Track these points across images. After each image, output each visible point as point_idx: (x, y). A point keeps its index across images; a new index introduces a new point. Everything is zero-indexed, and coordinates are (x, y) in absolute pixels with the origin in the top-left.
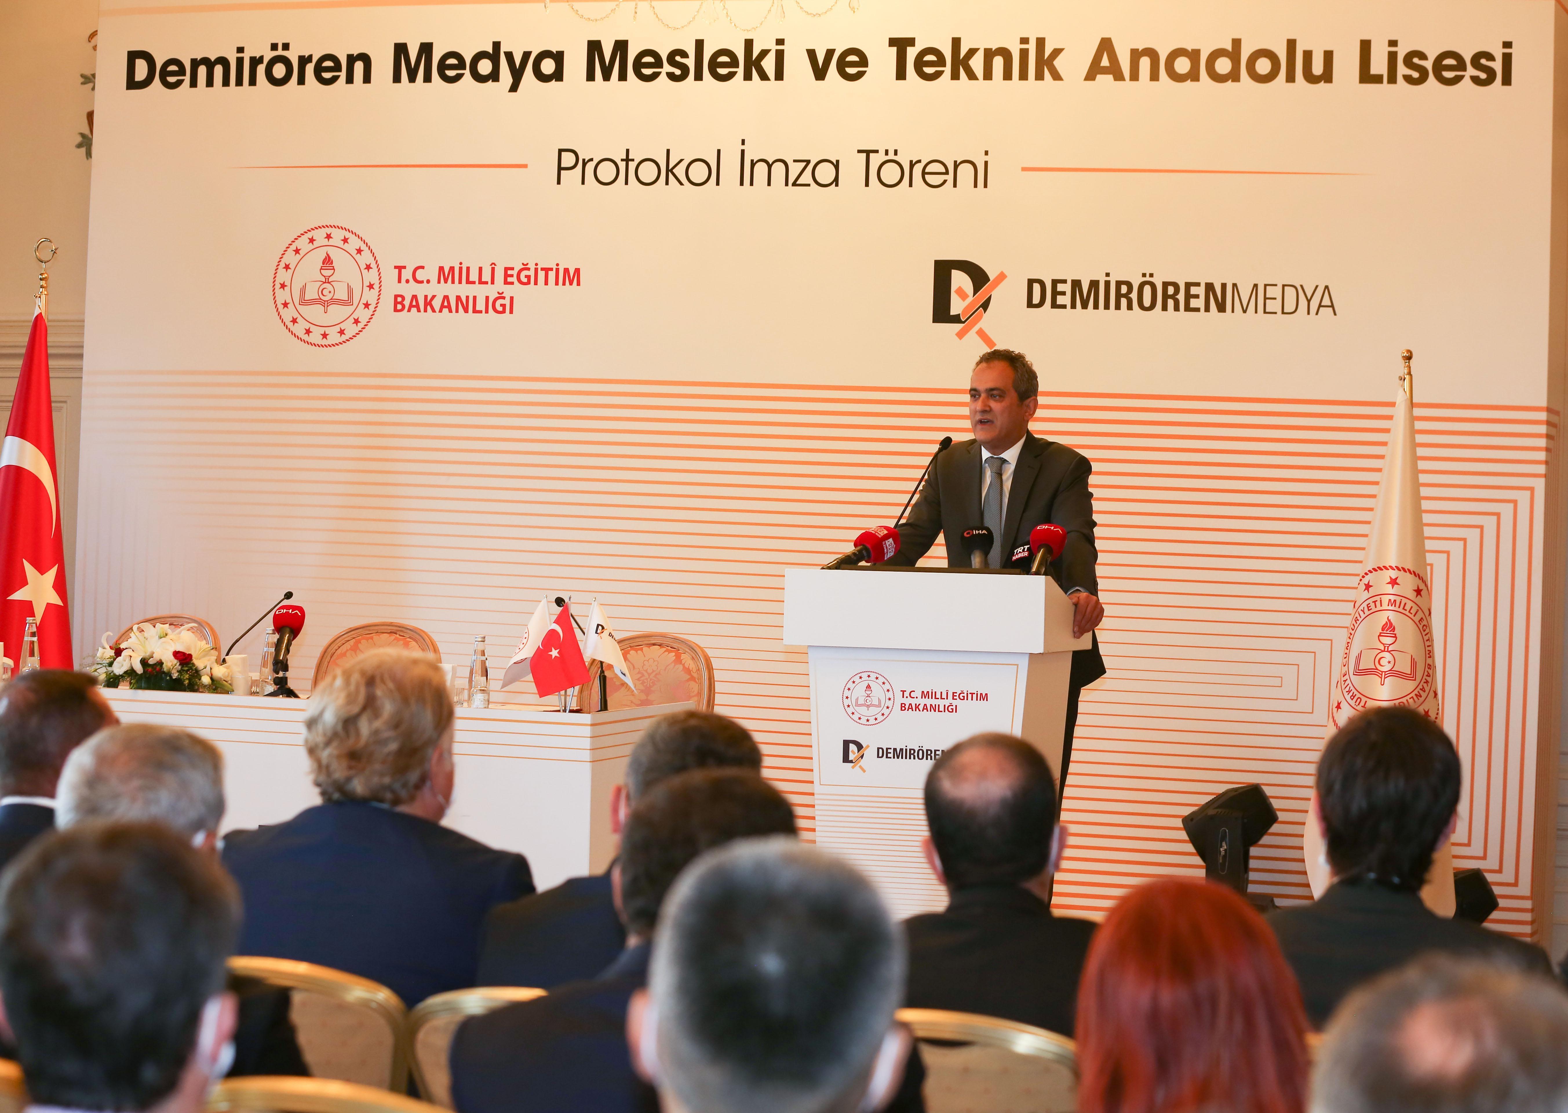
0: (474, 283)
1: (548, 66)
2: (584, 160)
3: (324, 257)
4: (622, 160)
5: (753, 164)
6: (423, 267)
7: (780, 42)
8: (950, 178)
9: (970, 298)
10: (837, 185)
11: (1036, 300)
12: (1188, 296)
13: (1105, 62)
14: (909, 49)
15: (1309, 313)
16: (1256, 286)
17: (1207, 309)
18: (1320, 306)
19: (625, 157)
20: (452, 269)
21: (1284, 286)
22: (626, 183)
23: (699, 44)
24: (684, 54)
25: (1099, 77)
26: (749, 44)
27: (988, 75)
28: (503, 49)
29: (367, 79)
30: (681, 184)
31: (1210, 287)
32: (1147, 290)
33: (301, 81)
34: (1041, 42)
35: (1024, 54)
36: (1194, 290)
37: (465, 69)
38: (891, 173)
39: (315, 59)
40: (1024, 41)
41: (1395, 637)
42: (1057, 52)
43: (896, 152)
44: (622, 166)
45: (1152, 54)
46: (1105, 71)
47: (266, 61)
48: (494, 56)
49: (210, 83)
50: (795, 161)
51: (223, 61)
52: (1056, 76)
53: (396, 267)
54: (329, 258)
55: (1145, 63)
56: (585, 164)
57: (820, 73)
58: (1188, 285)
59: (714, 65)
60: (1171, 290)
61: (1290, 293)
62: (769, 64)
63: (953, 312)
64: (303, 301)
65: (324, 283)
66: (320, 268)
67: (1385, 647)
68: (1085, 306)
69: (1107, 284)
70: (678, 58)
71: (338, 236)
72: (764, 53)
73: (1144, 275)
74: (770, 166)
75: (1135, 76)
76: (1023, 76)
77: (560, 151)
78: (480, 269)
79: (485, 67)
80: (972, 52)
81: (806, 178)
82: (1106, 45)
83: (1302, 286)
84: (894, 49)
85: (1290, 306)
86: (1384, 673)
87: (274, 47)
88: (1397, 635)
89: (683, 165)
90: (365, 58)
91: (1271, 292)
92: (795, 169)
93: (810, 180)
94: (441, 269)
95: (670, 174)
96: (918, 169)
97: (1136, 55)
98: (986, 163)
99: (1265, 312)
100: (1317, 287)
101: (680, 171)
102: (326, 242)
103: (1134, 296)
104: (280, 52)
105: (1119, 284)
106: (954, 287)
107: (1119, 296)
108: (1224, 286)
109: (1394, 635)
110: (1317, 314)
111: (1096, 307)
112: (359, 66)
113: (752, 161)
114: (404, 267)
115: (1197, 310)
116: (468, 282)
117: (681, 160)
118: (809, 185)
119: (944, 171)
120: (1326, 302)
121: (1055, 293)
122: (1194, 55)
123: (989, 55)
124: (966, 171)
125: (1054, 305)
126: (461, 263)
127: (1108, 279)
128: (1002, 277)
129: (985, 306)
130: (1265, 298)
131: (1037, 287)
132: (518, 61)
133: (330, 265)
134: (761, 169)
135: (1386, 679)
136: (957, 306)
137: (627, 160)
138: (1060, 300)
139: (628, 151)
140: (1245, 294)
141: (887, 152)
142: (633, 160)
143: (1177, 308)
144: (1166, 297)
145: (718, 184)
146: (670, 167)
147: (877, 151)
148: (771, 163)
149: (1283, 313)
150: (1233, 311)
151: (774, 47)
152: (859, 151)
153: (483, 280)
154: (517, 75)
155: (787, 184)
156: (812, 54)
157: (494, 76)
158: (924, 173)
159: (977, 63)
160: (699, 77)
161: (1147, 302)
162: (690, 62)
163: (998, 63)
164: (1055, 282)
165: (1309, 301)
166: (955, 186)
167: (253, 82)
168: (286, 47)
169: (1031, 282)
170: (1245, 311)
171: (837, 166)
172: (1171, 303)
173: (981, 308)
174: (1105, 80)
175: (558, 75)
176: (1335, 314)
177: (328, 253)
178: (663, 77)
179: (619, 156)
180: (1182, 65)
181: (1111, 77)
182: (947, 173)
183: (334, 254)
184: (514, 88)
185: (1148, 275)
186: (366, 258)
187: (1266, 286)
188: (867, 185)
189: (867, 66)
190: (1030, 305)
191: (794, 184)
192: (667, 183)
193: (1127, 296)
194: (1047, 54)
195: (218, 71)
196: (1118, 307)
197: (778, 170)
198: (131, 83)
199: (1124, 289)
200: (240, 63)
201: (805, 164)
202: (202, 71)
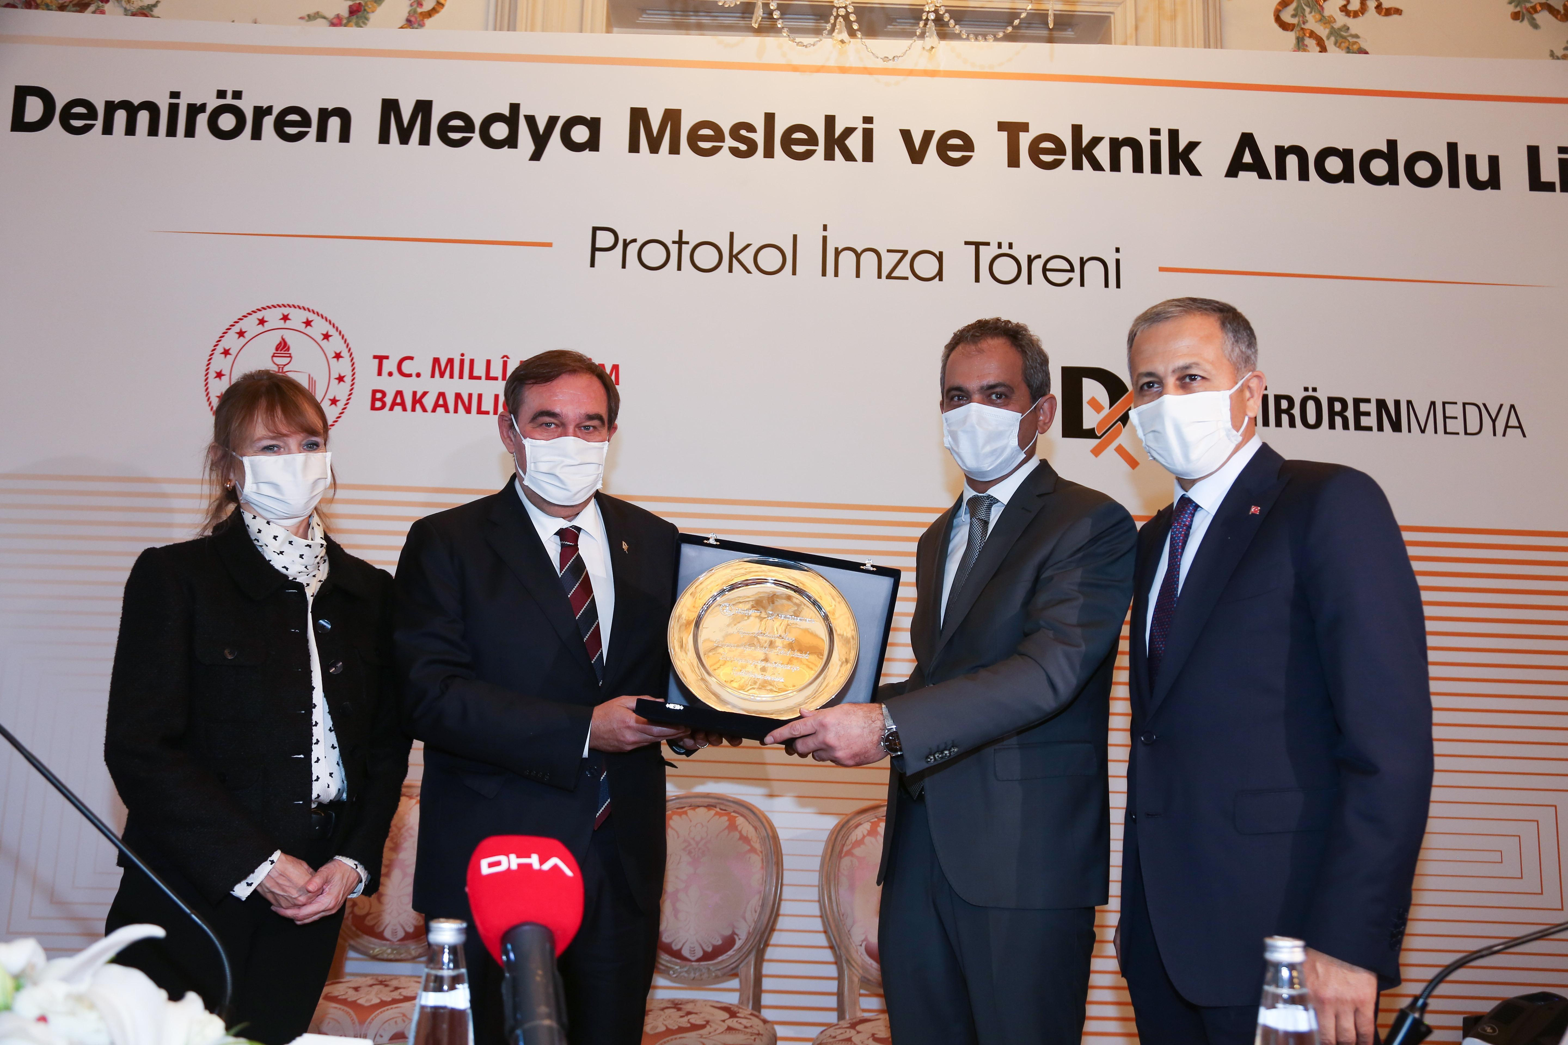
0: (479, 378)
1: (580, 134)
2: (625, 240)
3: (278, 342)
4: (674, 242)
5: (837, 253)
6: (411, 358)
7: (868, 120)
8: (1076, 275)
9: (1106, 411)
10: (941, 279)
12: (1358, 414)
13: (1247, 158)
14: (1022, 134)
15: (1495, 434)
16: (1433, 404)
17: (1380, 428)
18: (1507, 426)
19: (677, 239)
20: (450, 361)
21: (1464, 404)
22: (679, 268)
23: (770, 119)
24: (751, 128)
25: (1241, 173)
26: (830, 121)
27: (1115, 166)
28: (523, 112)
29: (345, 137)
30: (749, 272)
31: (1381, 405)
32: (1311, 405)
33: (256, 135)
34: (1174, 135)
35: (1155, 146)
36: (1363, 407)
37: (473, 132)
38: (1005, 268)
39: (275, 112)
40: (1155, 132)
42: (1192, 146)
43: (1011, 246)
44: (674, 249)
45: (1300, 152)
46: (1248, 168)
47: (209, 109)
48: (512, 118)
49: (131, 130)
50: (889, 251)
51: (152, 108)
52: (1193, 171)
53: (375, 357)
54: (285, 343)
55: (1292, 162)
56: (626, 245)
57: (917, 156)
58: (1357, 402)
59: (787, 141)
60: (1338, 407)
61: (1472, 411)
62: (855, 143)
63: (1087, 425)
66: (272, 355)
70: (743, 132)
71: (297, 318)
72: (849, 131)
73: (1306, 389)
74: (858, 256)
75: (1281, 174)
76: (1156, 168)
77: (595, 230)
78: (488, 362)
79: (499, 131)
80: (1096, 141)
81: (904, 269)
82: (1247, 141)
83: (1484, 405)
84: (1004, 134)
85: (1473, 427)
87: (221, 94)
89: (751, 251)
90: (344, 115)
91: (1451, 410)
92: (889, 261)
93: (909, 274)
94: (436, 361)
95: (734, 261)
96: (1037, 265)
97: (1281, 153)
98: (1118, 261)
99: (1446, 432)
100: (1501, 406)
101: (747, 257)
102: (281, 324)
103: (1296, 412)
104: (229, 100)
105: (1278, 398)
107: (1279, 412)
108: (1397, 403)
110: (1504, 435)
112: (334, 124)
113: (836, 249)
114: (387, 357)
115: (1369, 429)
116: (472, 377)
117: (748, 245)
118: (906, 278)
119: (1068, 268)
120: (1513, 422)
122: (1346, 156)
123: (1116, 145)
124: (1094, 270)
126: (463, 355)
130: (1445, 417)
132: (541, 127)
134: (847, 260)
136: (1090, 419)
137: (680, 243)
139: (681, 232)
140: (1422, 413)
141: (1000, 245)
142: (687, 243)
143: (1346, 426)
144: (1332, 414)
145: (794, 273)
146: (735, 252)
147: (988, 244)
148: (859, 252)
149: (1466, 433)
150: (1410, 431)
151: (861, 126)
152: (967, 243)
153: (492, 374)
154: (540, 142)
155: (879, 277)
156: (906, 135)
157: (511, 141)
158: (1045, 270)
159: (1102, 153)
160: (769, 153)
161: (1312, 419)
162: (759, 137)
163: (1126, 154)
165: (1494, 421)
166: (1082, 284)
167: (190, 132)
168: (237, 95)
170: (1423, 431)
171: (940, 258)
173: (1119, 422)
174: (1248, 177)
175: (593, 144)
176: (1524, 436)
177: (284, 337)
178: (725, 152)
179: (669, 238)
180: (1334, 165)
181: (1254, 175)
182: (1072, 270)
183: (292, 339)
184: (536, 156)
185: (1310, 390)
186: (335, 344)
187: (1444, 404)
188: (977, 280)
189: (973, 151)
191: (889, 277)
192: (730, 271)
193: (1288, 411)
194: (1182, 147)
195: (143, 117)
196: (1279, 424)
197: (869, 260)
198: (19, 124)
199: (1284, 404)
200: (173, 109)
201: (901, 254)
202: (121, 117)
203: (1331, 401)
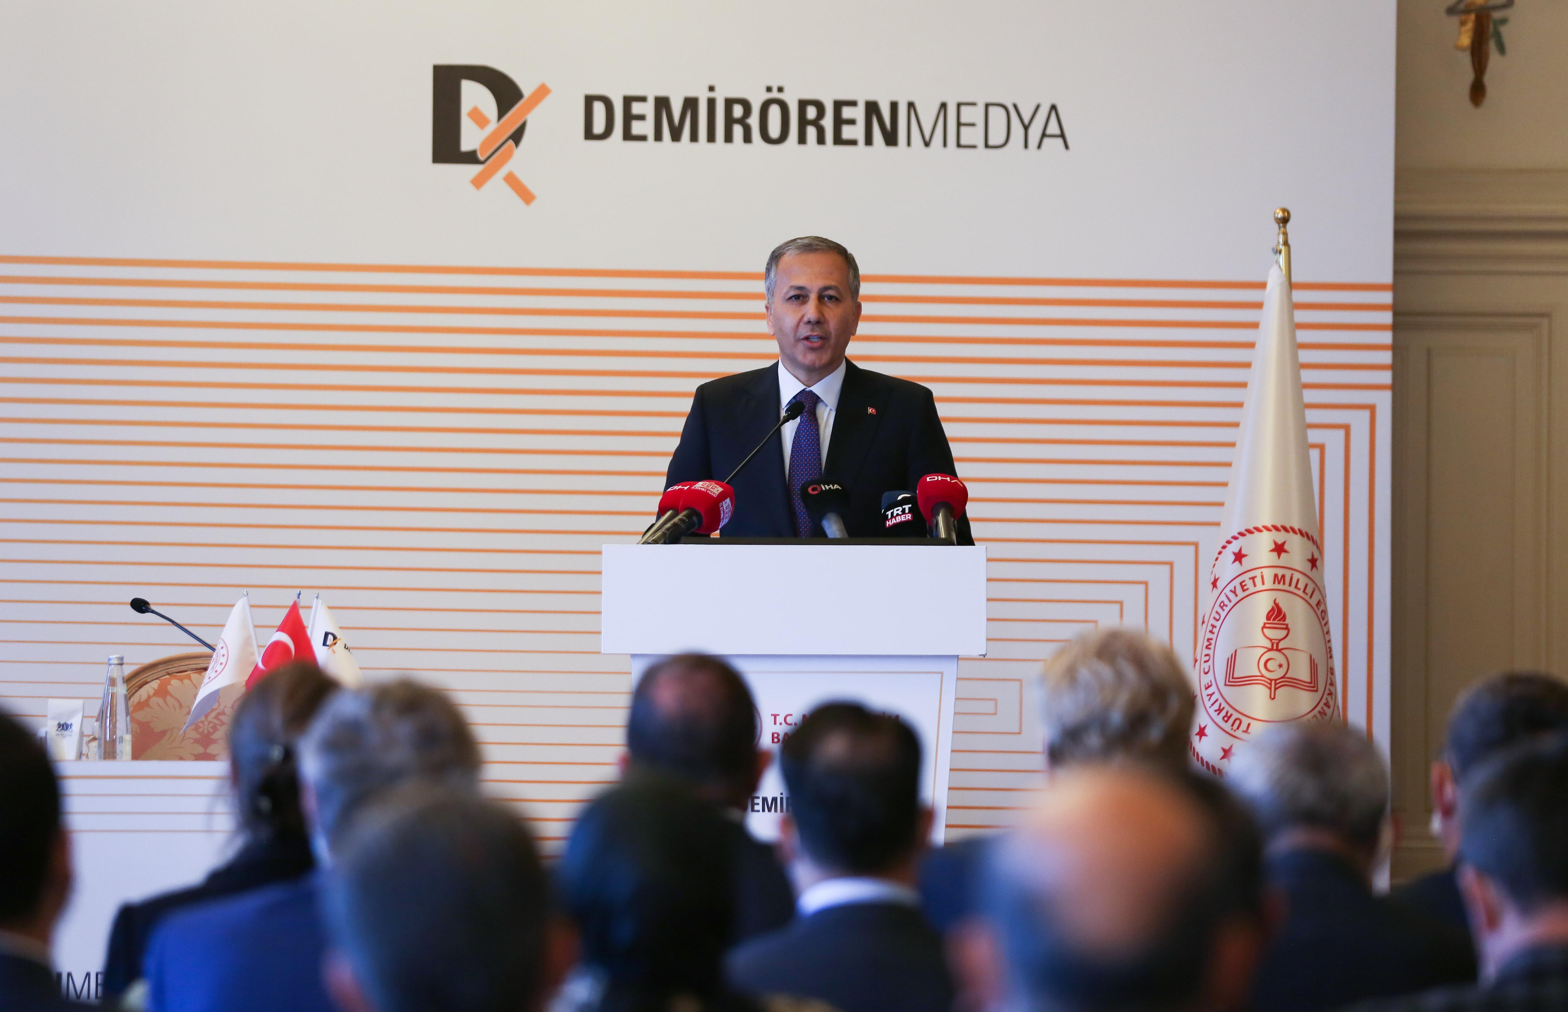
11: (599, 127)
12: (839, 122)
15: (1026, 146)
16: (944, 106)
17: (869, 141)
18: (1044, 135)
21: (987, 106)
31: (872, 108)
32: (775, 112)
36: (847, 112)
41: (1287, 628)
58: (839, 105)
60: (811, 112)
61: (997, 116)
67: (1273, 644)
68: (676, 136)
69: (711, 103)
73: (769, 89)
83: (1015, 106)
85: (997, 137)
86: (1273, 682)
88: (1289, 626)
91: (967, 115)
99: (959, 145)
100: (1038, 107)
103: (754, 121)
105: (730, 103)
107: (730, 121)
108: (894, 106)
109: (1285, 626)
110: (1039, 147)
111: (694, 138)
115: (854, 142)
120: (1053, 128)
121: (629, 117)
125: (628, 135)
127: (711, 95)
128: (542, 92)
129: (517, 136)
130: (959, 124)
131: (599, 109)
135: (1277, 691)
136: (471, 137)
138: (637, 128)
140: (927, 119)
143: (821, 140)
144: (803, 122)
149: (987, 146)
150: (909, 144)
161: (774, 131)
164: (628, 101)
165: (1026, 128)
169: (589, 101)
170: (927, 144)
172: (811, 132)
176: (1067, 147)
185: (775, 89)
187: (959, 105)
190: (589, 135)
193: (742, 121)
196: (729, 138)
199: (738, 111)
203: (803, 105)
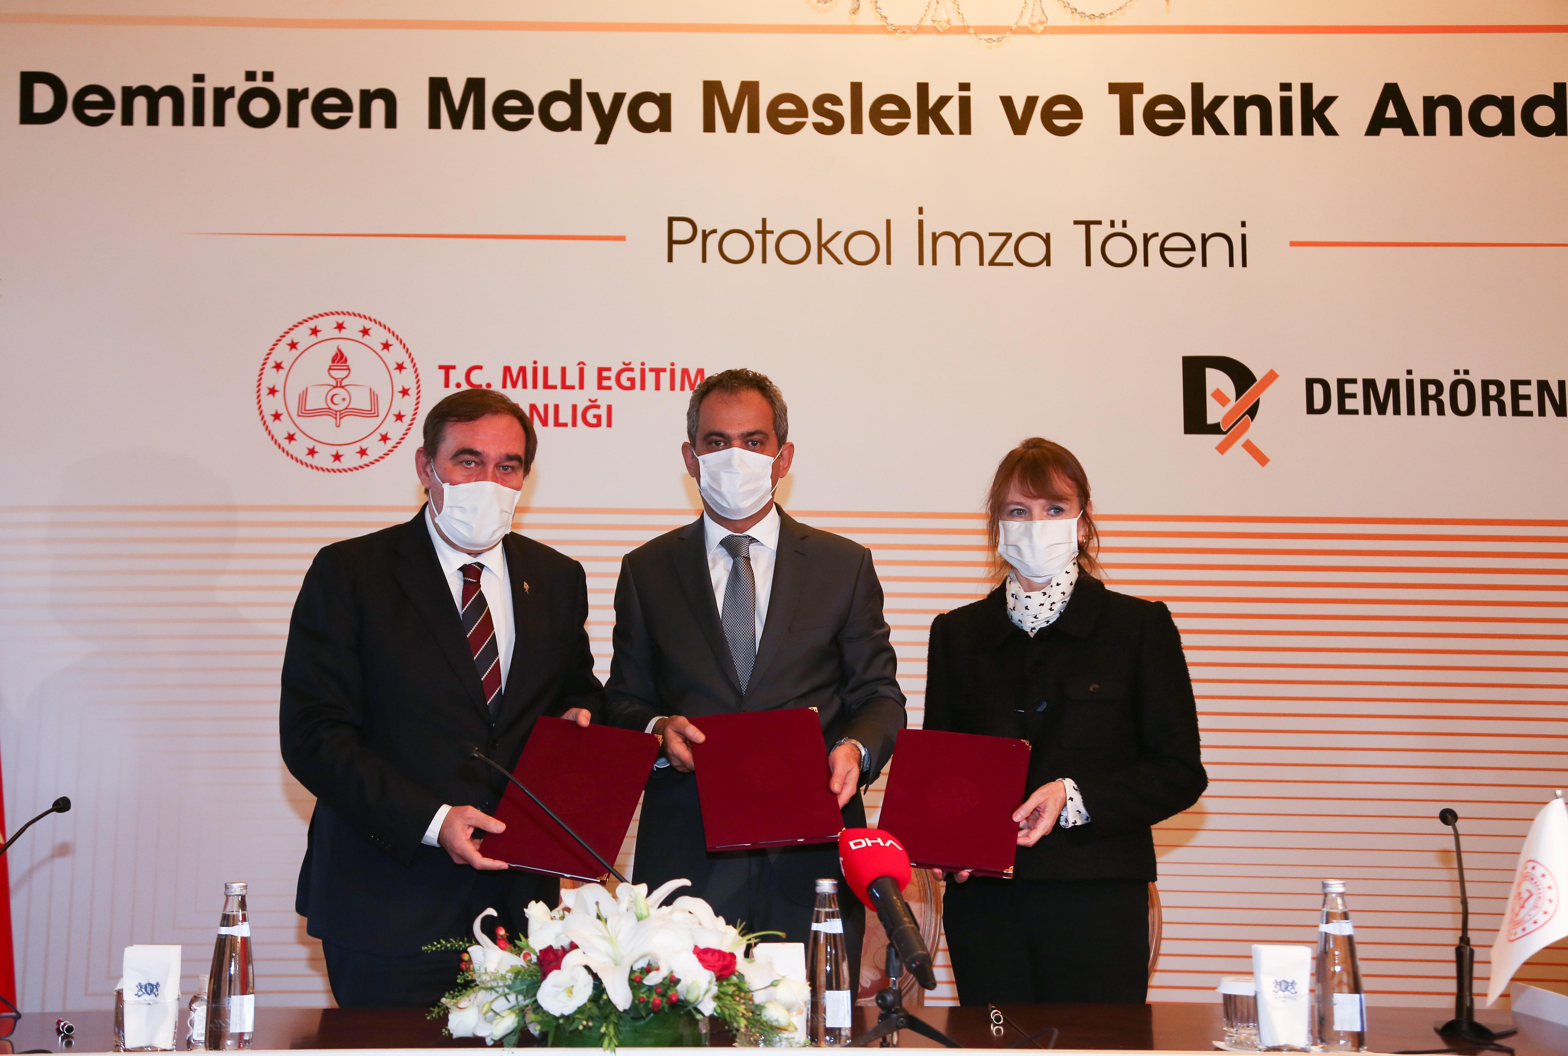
0: (555, 387)
1: (649, 112)
2: (704, 232)
3: (334, 354)
4: (757, 232)
5: (935, 238)
6: (480, 368)
7: (964, 87)
8: (1197, 254)
9: (1232, 403)
10: (1048, 264)
11: (1318, 404)
12: (1516, 398)
13: (1391, 113)
14: (1136, 98)
17: (1542, 412)
19: (760, 228)
20: (522, 370)
22: (764, 261)
23: (856, 89)
24: (836, 101)
25: (1384, 131)
26: (923, 89)
27: (1241, 128)
28: (586, 89)
29: (391, 121)
30: (839, 262)
31: (1543, 386)
32: (1462, 390)
33: (293, 121)
34: (1307, 90)
35: (1286, 103)
36: (1523, 390)
37: (532, 113)
38: (1119, 250)
39: (312, 95)
40: (1286, 87)
42: (1328, 101)
43: (1124, 224)
44: (757, 239)
45: (1452, 103)
46: (1391, 124)
47: (238, 93)
48: (573, 96)
49: (153, 119)
50: (991, 234)
51: (174, 93)
52: (1329, 130)
53: (441, 367)
54: (342, 355)
55: (1443, 114)
56: (705, 236)
57: (1019, 126)
58: (1515, 384)
59: (877, 114)
60: (1493, 390)
62: (951, 114)
63: (1211, 420)
64: (304, 412)
65: (335, 387)
66: (328, 367)
68: (1382, 410)
69: (1410, 383)
70: (828, 105)
71: (353, 326)
72: (944, 101)
73: (1457, 372)
74: (958, 241)
75: (1430, 129)
76: (1287, 129)
77: (671, 220)
78: (564, 370)
79: (560, 111)
80: (1219, 101)
81: (1007, 255)
82: (1391, 93)
84: (1116, 97)
87: (250, 76)
89: (841, 239)
90: (388, 97)
92: (991, 245)
93: (1013, 259)
94: (507, 370)
95: (824, 251)
96: (1154, 245)
97: (1430, 105)
98: (1244, 237)
101: (837, 246)
102: (336, 333)
103: (1446, 397)
104: (259, 83)
105: (1425, 383)
106: (1210, 389)
107: (1426, 398)
108: (1562, 383)
111: (1397, 411)
112: (378, 107)
113: (934, 234)
114: (454, 367)
115: (1529, 414)
116: (546, 386)
117: (838, 233)
118: (1011, 264)
119: (1188, 246)
121: (1343, 396)
122: (1505, 104)
123: (1241, 104)
124: (1217, 247)
125: (1342, 410)
126: (535, 362)
127: (1410, 377)
128: (1272, 376)
129: (1252, 412)
131: (1318, 389)
132: (607, 105)
133: (344, 364)
134: (946, 245)
136: (1215, 413)
137: (764, 232)
138: (1350, 404)
139: (764, 221)
141: (1112, 224)
142: (772, 232)
143: (1502, 412)
144: (1487, 398)
145: (889, 262)
146: (824, 241)
147: (1099, 223)
148: (959, 237)
151: (957, 94)
152: (1076, 223)
153: (568, 383)
154: (607, 122)
155: (981, 263)
156: (1007, 102)
157: (574, 123)
158: (1163, 249)
159: (1226, 114)
160: (857, 129)
161: (1463, 405)
162: (845, 110)
163: (1253, 114)
164: (1341, 383)
166: (1204, 264)
167: (219, 121)
168: (268, 76)
169: (1310, 383)
171: (1047, 240)
172: (1494, 406)
173: (1247, 415)
174: (1392, 135)
175: (664, 124)
177: (340, 348)
178: (809, 129)
179: (752, 226)
180: (1491, 116)
181: (1399, 131)
182: (1193, 248)
183: (348, 349)
184: (603, 139)
185: (1462, 372)
186: (396, 354)
188: (1088, 263)
189: (1081, 118)
190: (1311, 410)
191: (992, 263)
192: (820, 261)
193: (1436, 398)
194: (1316, 103)
195: (166, 105)
196: (1425, 411)
197: (969, 246)
198: (28, 116)
199: (1432, 390)
200: (199, 94)
201: (1004, 238)
202: (140, 104)
203: (1485, 384)
